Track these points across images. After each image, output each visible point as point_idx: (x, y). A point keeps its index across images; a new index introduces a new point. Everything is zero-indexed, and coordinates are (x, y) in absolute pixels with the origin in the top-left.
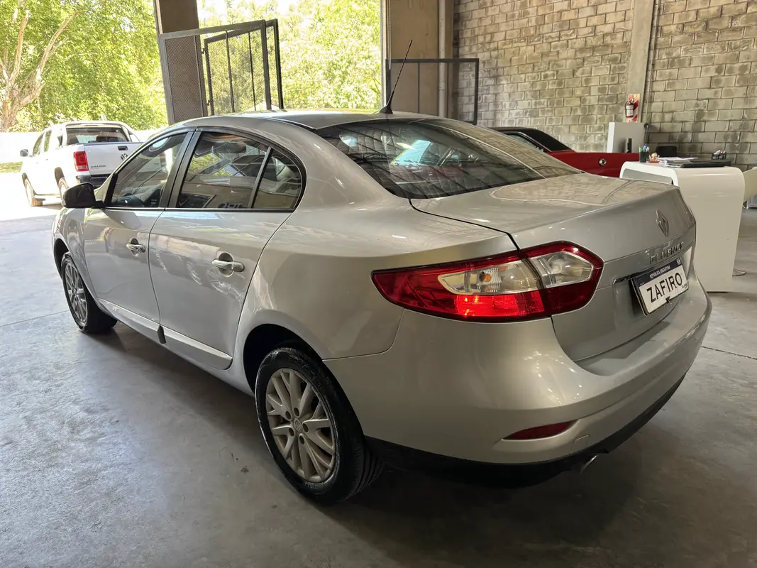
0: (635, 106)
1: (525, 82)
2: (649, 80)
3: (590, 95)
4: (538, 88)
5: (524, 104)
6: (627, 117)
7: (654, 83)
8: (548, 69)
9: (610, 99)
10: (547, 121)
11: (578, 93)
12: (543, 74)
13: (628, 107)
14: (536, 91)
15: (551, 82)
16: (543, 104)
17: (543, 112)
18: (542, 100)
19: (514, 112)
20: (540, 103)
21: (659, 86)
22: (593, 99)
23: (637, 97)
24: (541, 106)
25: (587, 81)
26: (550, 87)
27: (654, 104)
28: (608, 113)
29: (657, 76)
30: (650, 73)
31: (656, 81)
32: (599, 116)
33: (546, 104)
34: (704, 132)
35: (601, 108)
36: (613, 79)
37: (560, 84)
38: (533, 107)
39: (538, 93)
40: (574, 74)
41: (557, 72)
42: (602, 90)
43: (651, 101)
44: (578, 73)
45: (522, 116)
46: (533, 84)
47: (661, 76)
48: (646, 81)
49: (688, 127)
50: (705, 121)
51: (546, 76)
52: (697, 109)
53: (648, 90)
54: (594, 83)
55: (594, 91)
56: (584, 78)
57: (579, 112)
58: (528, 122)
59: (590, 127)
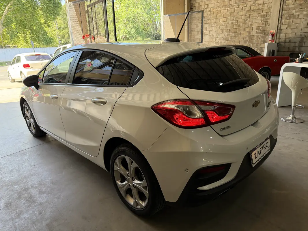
0: (273, 35)
1: (223, 25)
2: (279, 24)
3: (252, 31)
4: (229, 28)
5: (222, 35)
6: (269, 40)
7: (281, 26)
8: (234, 20)
9: (261, 33)
10: (233, 42)
11: (247, 30)
12: (231, 22)
13: (270, 36)
14: (228, 29)
15: (234, 25)
16: (231, 35)
17: (231, 38)
18: (231, 33)
19: (218, 39)
20: (229, 35)
21: (284, 27)
22: (254, 33)
23: (274, 31)
24: (231, 36)
25: (251, 25)
26: (234, 28)
27: (281, 35)
28: (260, 38)
29: (283, 22)
30: (280, 21)
31: (282, 25)
32: (256, 40)
33: (232, 35)
34: (304, 46)
35: (257, 36)
36: (263, 24)
37: (239, 26)
38: (227, 36)
39: (229, 31)
40: (245, 22)
41: (238, 21)
42: (258, 29)
43: (280, 33)
44: (247, 22)
45: (221, 40)
46: (226, 27)
47: (285, 22)
48: (278, 25)
49: (297, 44)
50: (305, 42)
51: (232, 23)
52: (301, 37)
53: (279, 29)
54: (255, 26)
55: (255, 29)
56: (250, 24)
57: (247, 38)
58: (224, 42)
59: (252, 45)
